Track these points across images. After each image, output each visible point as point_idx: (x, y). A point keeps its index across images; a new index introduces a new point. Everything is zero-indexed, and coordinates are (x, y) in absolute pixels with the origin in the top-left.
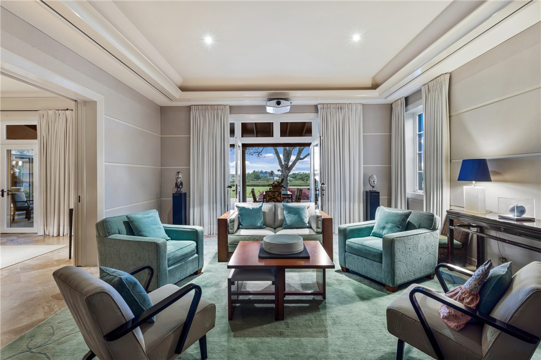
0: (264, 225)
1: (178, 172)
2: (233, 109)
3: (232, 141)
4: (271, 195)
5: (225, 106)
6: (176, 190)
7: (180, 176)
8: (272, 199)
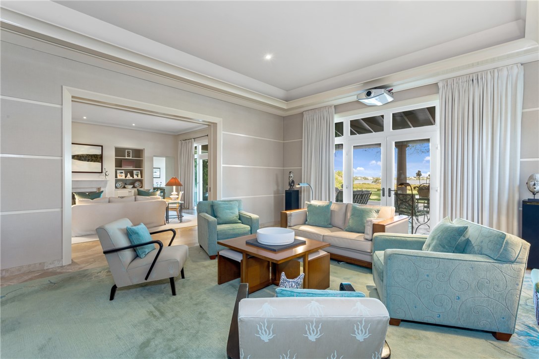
0: (330, 224)
1: (290, 172)
2: (338, 108)
3: (338, 140)
4: (402, 198)
5: (331, 106)
6: (289, 188)
7: (291, 175)
8: (404, 203)
